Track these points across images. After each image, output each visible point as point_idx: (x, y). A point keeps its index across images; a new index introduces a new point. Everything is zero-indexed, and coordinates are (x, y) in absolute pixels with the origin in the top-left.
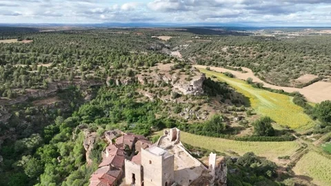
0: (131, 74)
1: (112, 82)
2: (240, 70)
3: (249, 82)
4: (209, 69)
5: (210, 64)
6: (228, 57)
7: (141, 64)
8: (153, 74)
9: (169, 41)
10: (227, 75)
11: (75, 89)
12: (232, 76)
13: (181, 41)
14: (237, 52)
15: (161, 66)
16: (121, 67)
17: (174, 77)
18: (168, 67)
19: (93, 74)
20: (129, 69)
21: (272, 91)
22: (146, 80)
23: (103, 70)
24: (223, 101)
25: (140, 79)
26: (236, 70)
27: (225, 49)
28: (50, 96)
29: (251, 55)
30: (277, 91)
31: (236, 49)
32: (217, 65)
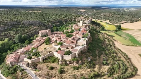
0: (74, 19)
1: (70, 20)
2: (106, 20)
3: (106, 23)
4: (96, 20)
5: (97, 19)
6: (103, 17)
7: (76, 17)
8: (80, 19)
9: (84, 12)
10: (101, 21)
11: (62, 21)
12: (102, 22)
13: (89, 12)
14: (106, 15)
15: (81, 17)
16: (72, 17)
17: (85, 19)
18: (83, 17)
19: (65, 18)
20: (74, 18)
21: (111, 25)
22: (78, 20)
23: (68, 18)
24: (96, 25)
25: (76, 20)
26: (104, 20)
27: (102, 14)
28: (57, 22)
29: (110, 16)
30: (113, 25)
31: (106, 14)
32: (99, 19)
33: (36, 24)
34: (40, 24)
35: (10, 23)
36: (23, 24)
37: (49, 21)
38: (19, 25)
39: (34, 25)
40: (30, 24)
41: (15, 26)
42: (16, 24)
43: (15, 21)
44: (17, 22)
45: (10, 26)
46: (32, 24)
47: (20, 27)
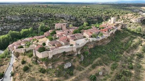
0: (118, 16)
7: (122, 13)
8: (126, 16)
11: (102, 18)
15: (129, 14)
16: (116, 14)
17: (132, 17)
19: (107, 15)
20: (118, 14)
22: (122, 18)
23: (110, 14)
28: (96, 19)
33: (67, 17)
34: (72, 18)
35: (44, 15)
36: (55, 17)
37: (86, 16)
38: (51, 17)
39: (64, 19)
40: (61, 17)
41: (47, 18)
42: (49, 17)
43: (48, 14)
44: (50, 14)
45: (43, 18)
46: (63, 18)
47: (51, 20)
